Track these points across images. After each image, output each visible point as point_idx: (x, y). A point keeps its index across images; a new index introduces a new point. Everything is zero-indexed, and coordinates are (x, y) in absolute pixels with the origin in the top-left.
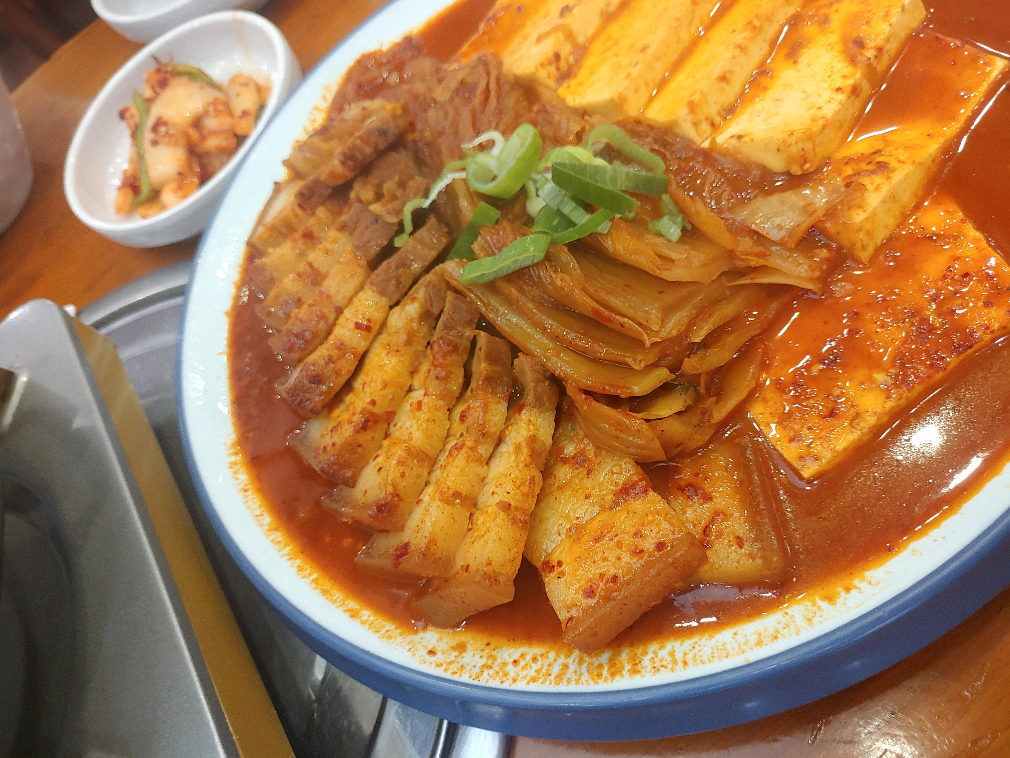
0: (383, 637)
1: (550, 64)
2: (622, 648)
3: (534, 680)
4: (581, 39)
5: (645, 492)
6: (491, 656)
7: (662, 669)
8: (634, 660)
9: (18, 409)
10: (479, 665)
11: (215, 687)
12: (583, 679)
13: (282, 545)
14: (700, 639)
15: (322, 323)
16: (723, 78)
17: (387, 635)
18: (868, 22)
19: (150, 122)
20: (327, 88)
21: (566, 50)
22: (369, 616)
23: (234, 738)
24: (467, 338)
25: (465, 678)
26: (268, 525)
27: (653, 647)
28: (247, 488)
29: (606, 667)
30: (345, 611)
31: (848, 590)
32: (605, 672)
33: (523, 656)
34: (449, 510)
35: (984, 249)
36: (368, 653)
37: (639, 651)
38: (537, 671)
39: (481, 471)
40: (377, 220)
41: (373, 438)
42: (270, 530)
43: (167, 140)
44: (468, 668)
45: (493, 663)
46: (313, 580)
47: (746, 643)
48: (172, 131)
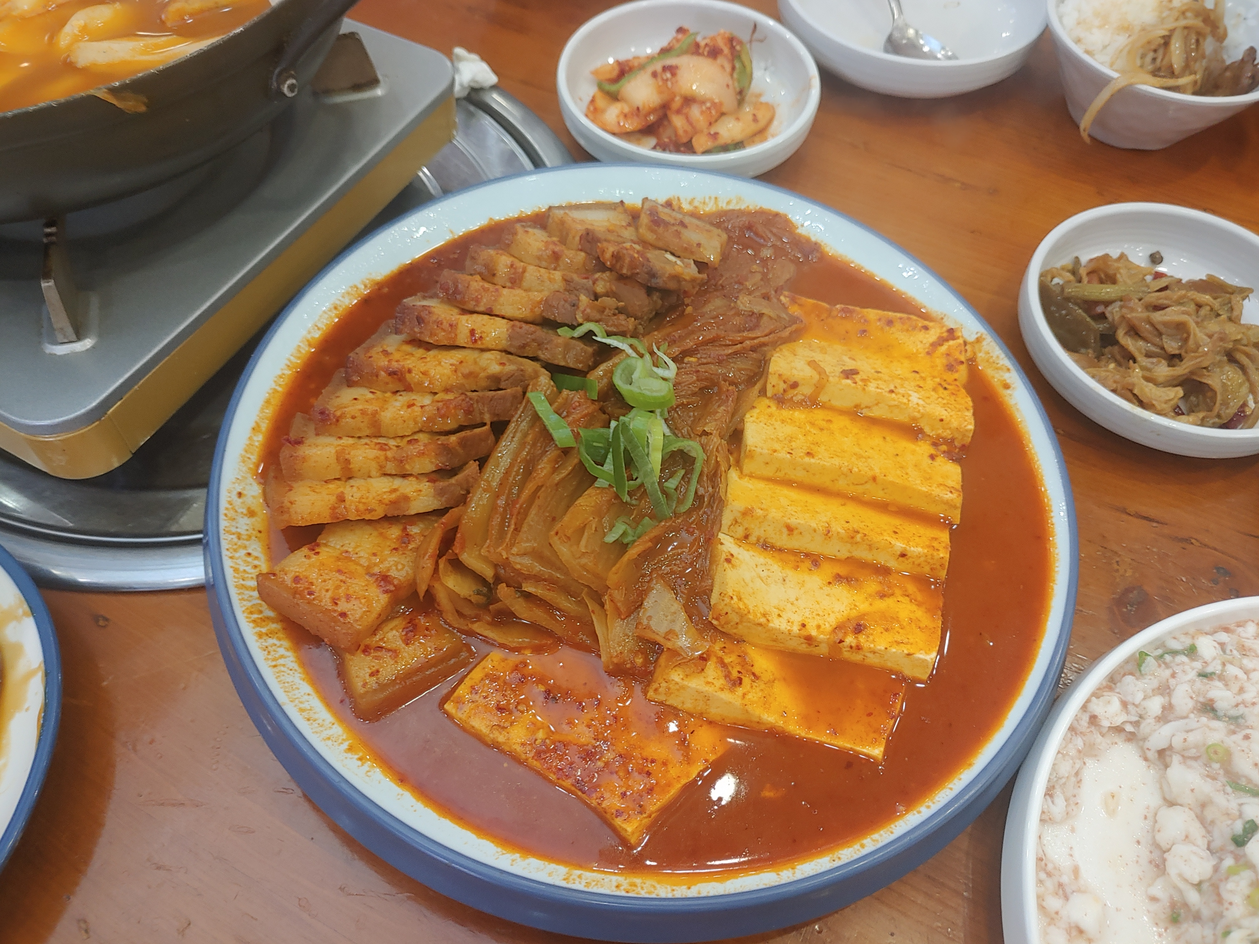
0: (242, 456)
1: (785, 382)
2: (280, 623)
3: (236, 570)
4: (823, 398)
5: (386, 592)
6: (249, 537)
7: (266, 653)
8: (271, 633)
9: (351, 102)
10: (239, 530)
11: (168, 358)
12: (245, 603)
13: (298, 355)
14: (300, 673)
15: (473, 303)
16: (790, 529)
17: (246, 459)
18: (887, 630)
19: (670, 61)
20: (739, 200)
21: (805, 390)
22: (258, 441)
23: (136, 387)
24: (482, 418)
25: (224, 523)
26: (313, 338)
27: (286, 643)
28: (339, 308)
29: (260, 616)
30: (256, 423)
31: (360, 759)
32: (255, 616)
33: (256, 558)
34: (333, 460)
35: (678, 781)
36: (224, 451)
37: (281, 635)
38: (245, 571)
39: (374, 473)
40: (574, 306)
41: (387, 383)
42: (308, 341)
43: (661, 83)
44: (234, 523)
45: (243, 539)
46: (275, 389)
47: (301, 702)
48: (669, 84)
